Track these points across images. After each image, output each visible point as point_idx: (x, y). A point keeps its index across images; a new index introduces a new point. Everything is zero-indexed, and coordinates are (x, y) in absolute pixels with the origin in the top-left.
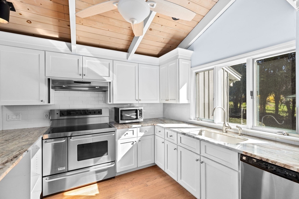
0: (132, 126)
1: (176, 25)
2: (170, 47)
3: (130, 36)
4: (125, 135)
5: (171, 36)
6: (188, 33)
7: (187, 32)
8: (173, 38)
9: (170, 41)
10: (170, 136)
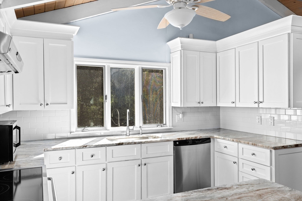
2: (40, 10)
6: (72, 5)
10: (92, 156)
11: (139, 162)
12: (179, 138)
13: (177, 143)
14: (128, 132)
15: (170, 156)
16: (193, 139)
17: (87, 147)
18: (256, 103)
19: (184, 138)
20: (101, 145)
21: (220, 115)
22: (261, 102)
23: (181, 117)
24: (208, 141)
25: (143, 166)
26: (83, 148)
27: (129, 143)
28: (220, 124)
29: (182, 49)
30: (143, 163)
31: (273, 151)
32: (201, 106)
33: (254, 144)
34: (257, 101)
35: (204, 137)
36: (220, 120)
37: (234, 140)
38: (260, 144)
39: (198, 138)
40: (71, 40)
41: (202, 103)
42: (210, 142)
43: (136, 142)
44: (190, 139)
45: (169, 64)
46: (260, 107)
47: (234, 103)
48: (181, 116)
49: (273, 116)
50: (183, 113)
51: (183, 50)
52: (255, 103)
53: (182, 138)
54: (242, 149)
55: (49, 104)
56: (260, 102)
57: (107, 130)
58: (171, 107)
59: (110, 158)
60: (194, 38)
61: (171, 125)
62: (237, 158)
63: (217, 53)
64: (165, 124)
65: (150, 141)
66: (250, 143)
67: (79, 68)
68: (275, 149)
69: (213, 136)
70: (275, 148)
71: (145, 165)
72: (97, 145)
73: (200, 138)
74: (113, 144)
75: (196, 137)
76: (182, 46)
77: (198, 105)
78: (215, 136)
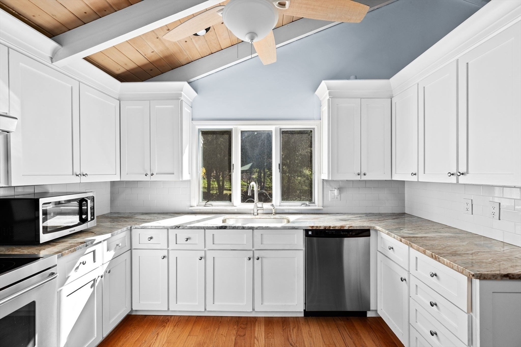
0: (94, 240)
1: (186, 42)
2: (151, 70)
3: (91, 11)
4: (78, 268)
5: (166, 53)
6: (190, 60)
7: (191, 58)
8: (166, 57)
9: (160, 60)
10: (187, 239)
11: (250, 254)
12: (313, 227)
13: (310, 233)
14: (256, 211)
15: (298, 251)
16: (336, 228)
17: (180, 228)
18: (453, 174)
19: (320, 227)
20: (197, 227)
21: (404, 194)
22: (463, 174)
23: (336, 194)
24: (365, 234)
25: (256, 261)
26: (175, 229)
27: (235, 227)
28: (404, 207)
29: (331, 96)
30: (256, 257)
31: (477, 282)
32: (362, 179)
33: (434, 257)
34: (454, 171)
35: (356, 227)
36: (404, 200)
37: (403, 239)
38: (445, 260)
39: (345, 228)
40: (180, 99)
41: (365, 175)
42: (369, 235)
43: (245, 227)
44: (332, 228)
45: (318, 122)
46: (460, 182)
47: (415, 174)
48: (336, 192)
49: (497, 200)
50: (340, 189)
51: (331, 98)
52: (449, 174)
53: (317, 227)
54: (415, 258)
55: (155, 174)
56: (459, 172)
57: (233, 206)
58: (322, 181)
59: (209, 245)
60: (356, 78)
61: (321, 204)
62: (407, 273)
63: (393, 99)
64: (314, 203)
65: (265, 227)
66: (428, 252)
67: (205, 133)
68: (480, 279)
69: (374, 227)
70: (481, 277)
71: (258, 259)
72: (193, 227)
73: (350, 228)
74: (213, 227)
75: (341, 227)
76: (330, 94)
77: (358, 178)
78: (378, 228)
